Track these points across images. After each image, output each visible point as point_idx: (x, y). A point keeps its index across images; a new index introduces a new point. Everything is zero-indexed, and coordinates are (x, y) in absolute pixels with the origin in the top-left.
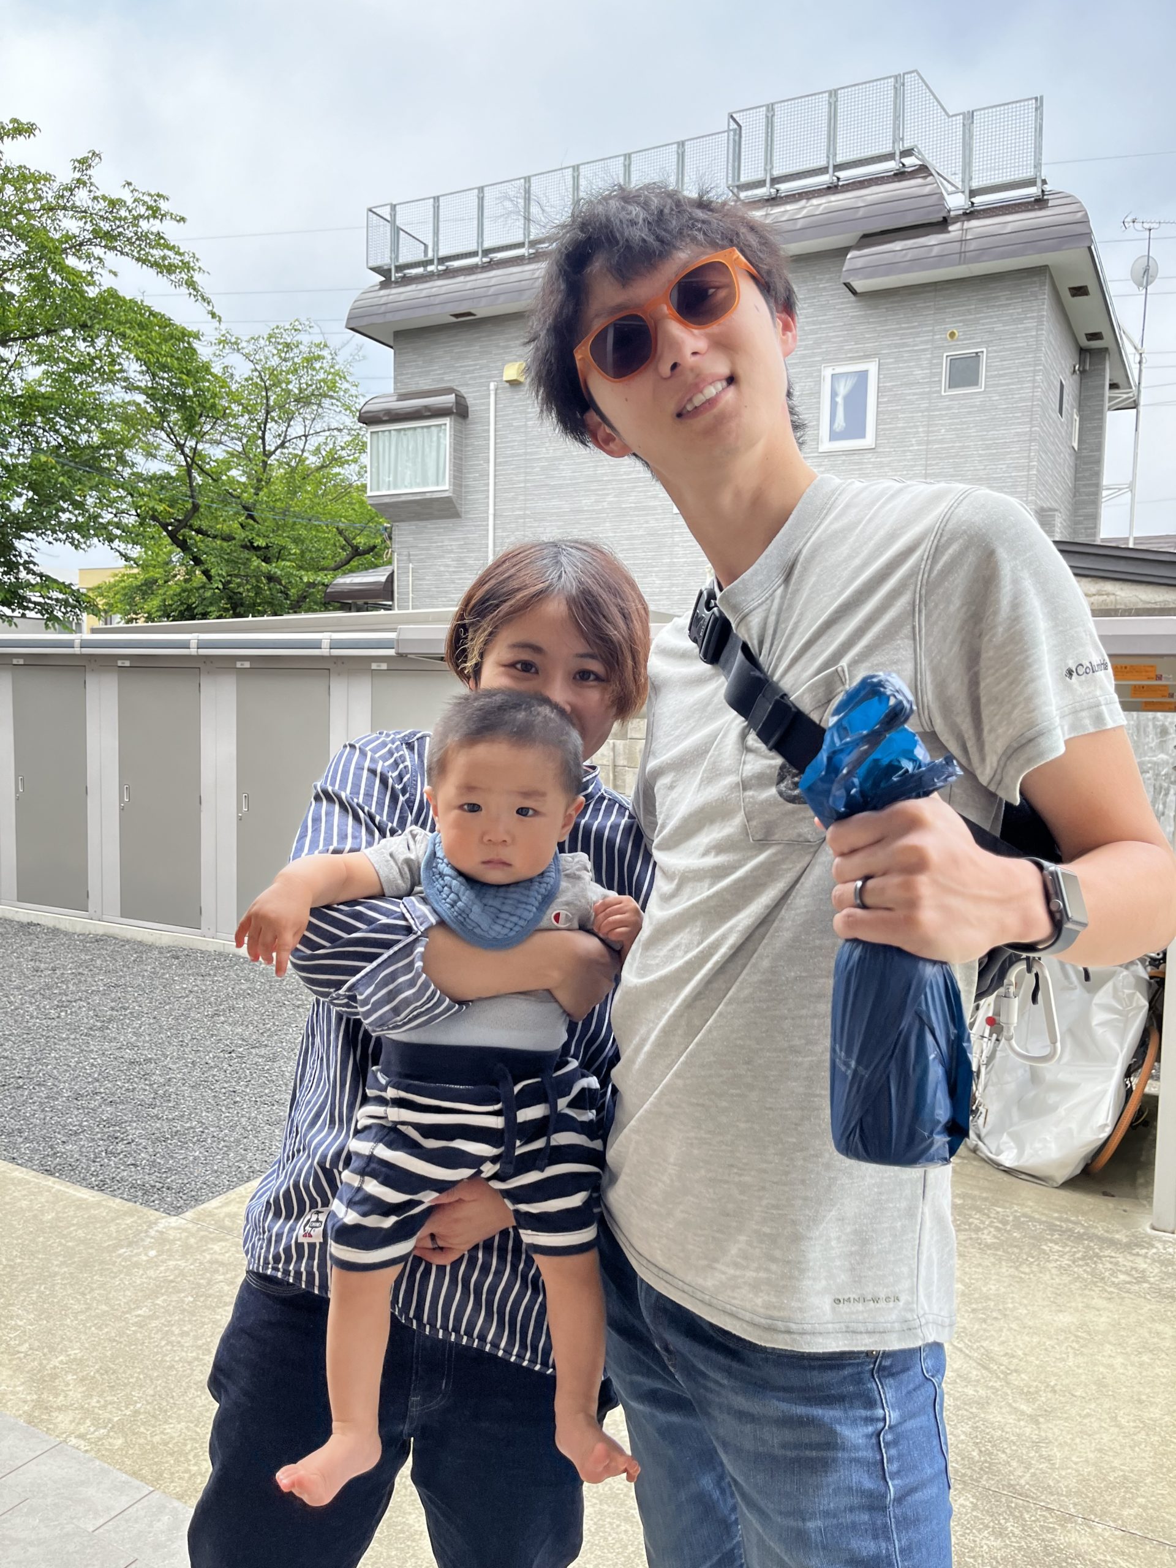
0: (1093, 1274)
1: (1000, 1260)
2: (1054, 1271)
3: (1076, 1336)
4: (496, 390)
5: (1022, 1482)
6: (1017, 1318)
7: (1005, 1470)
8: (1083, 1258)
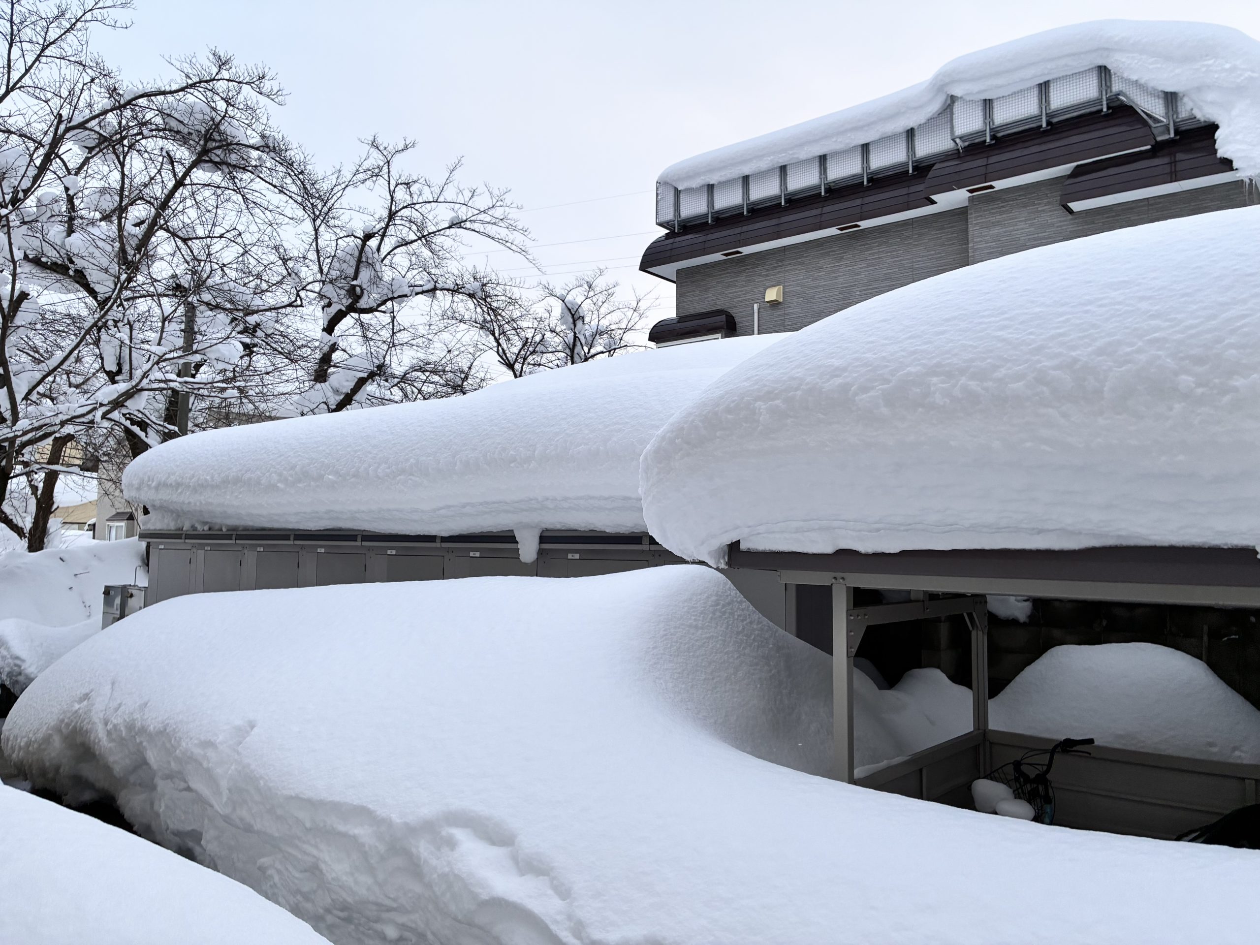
4: (759, 309)
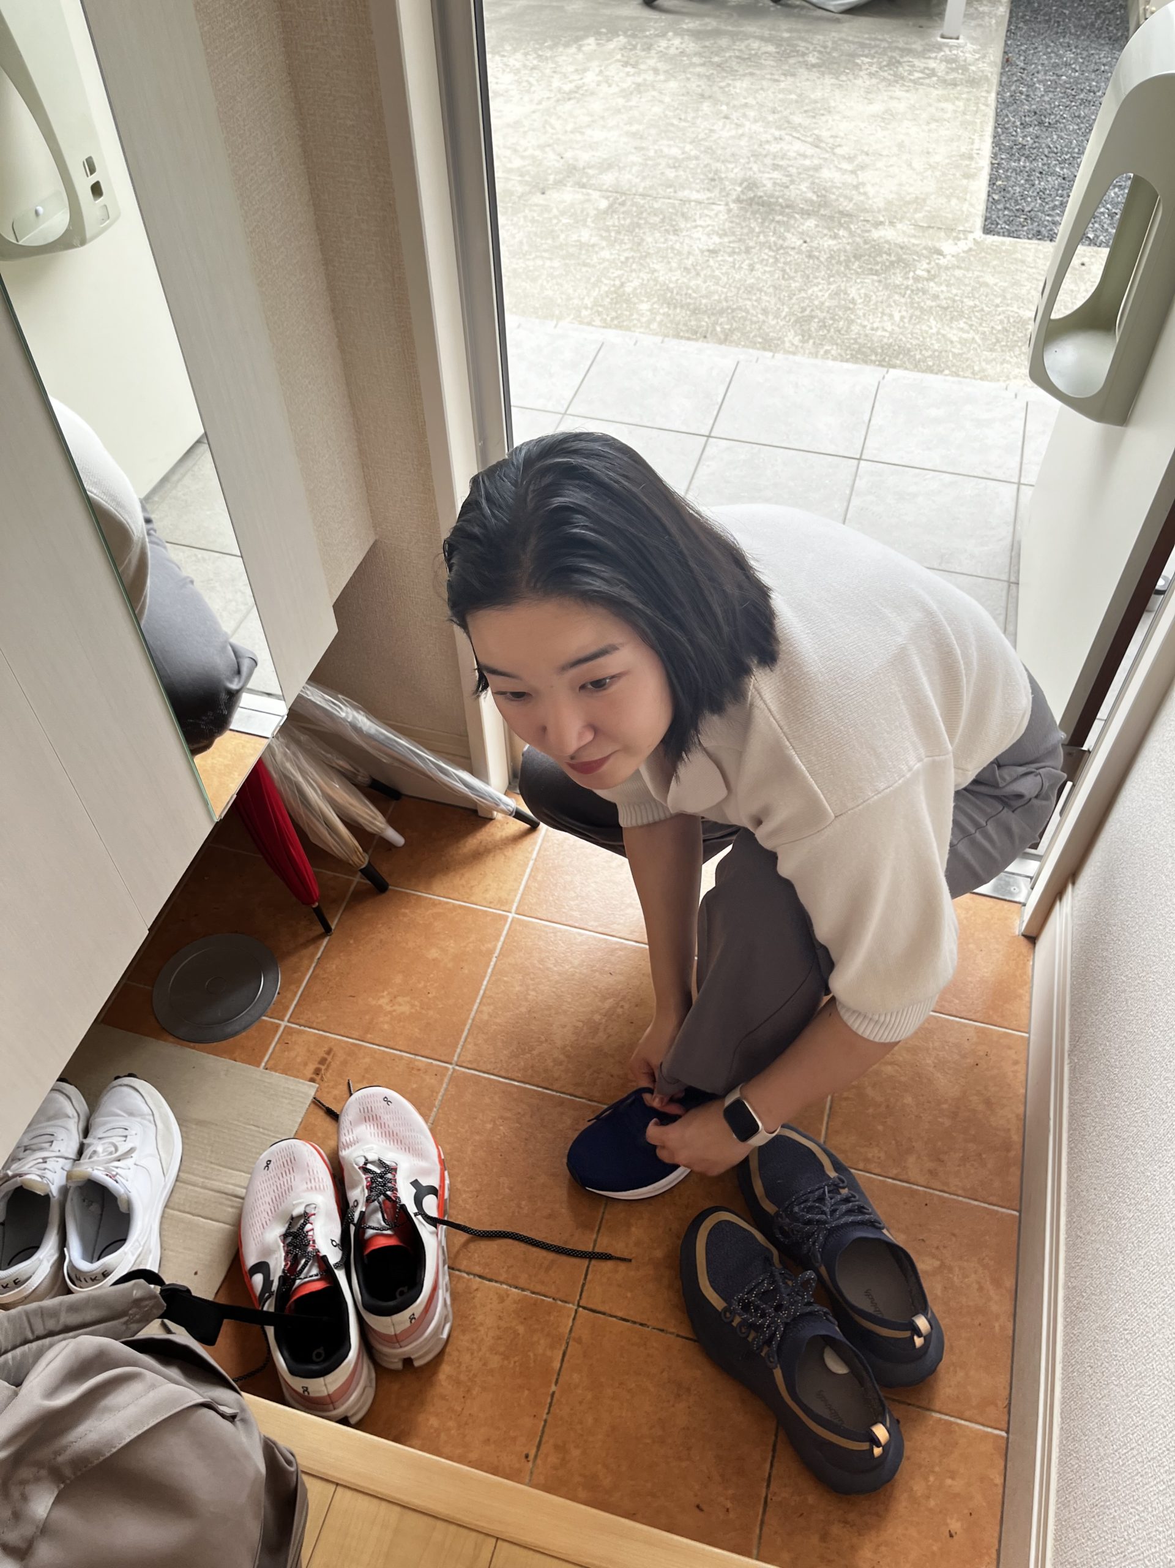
0: (895, 75)
1: (823, 74)
2: (866, 77)
3: (883, 118)
5: (848, 208)
6: (839, 112)
7: (834, 204)
8: (885, 66)
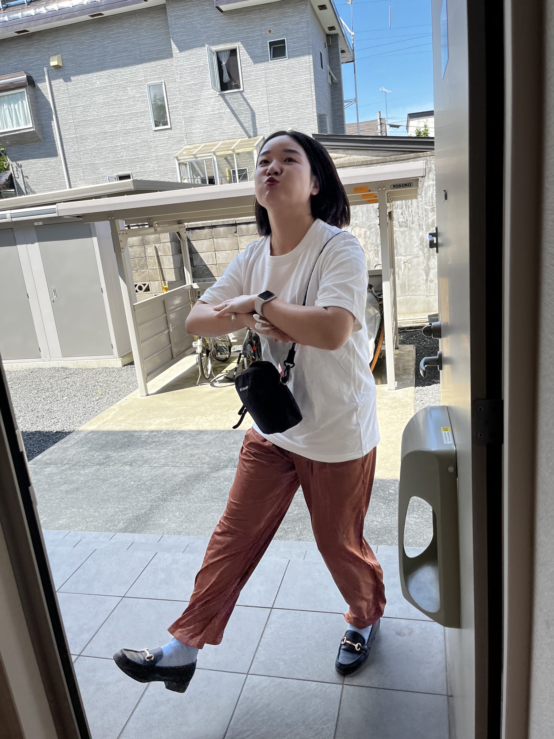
4: (48, 71)
